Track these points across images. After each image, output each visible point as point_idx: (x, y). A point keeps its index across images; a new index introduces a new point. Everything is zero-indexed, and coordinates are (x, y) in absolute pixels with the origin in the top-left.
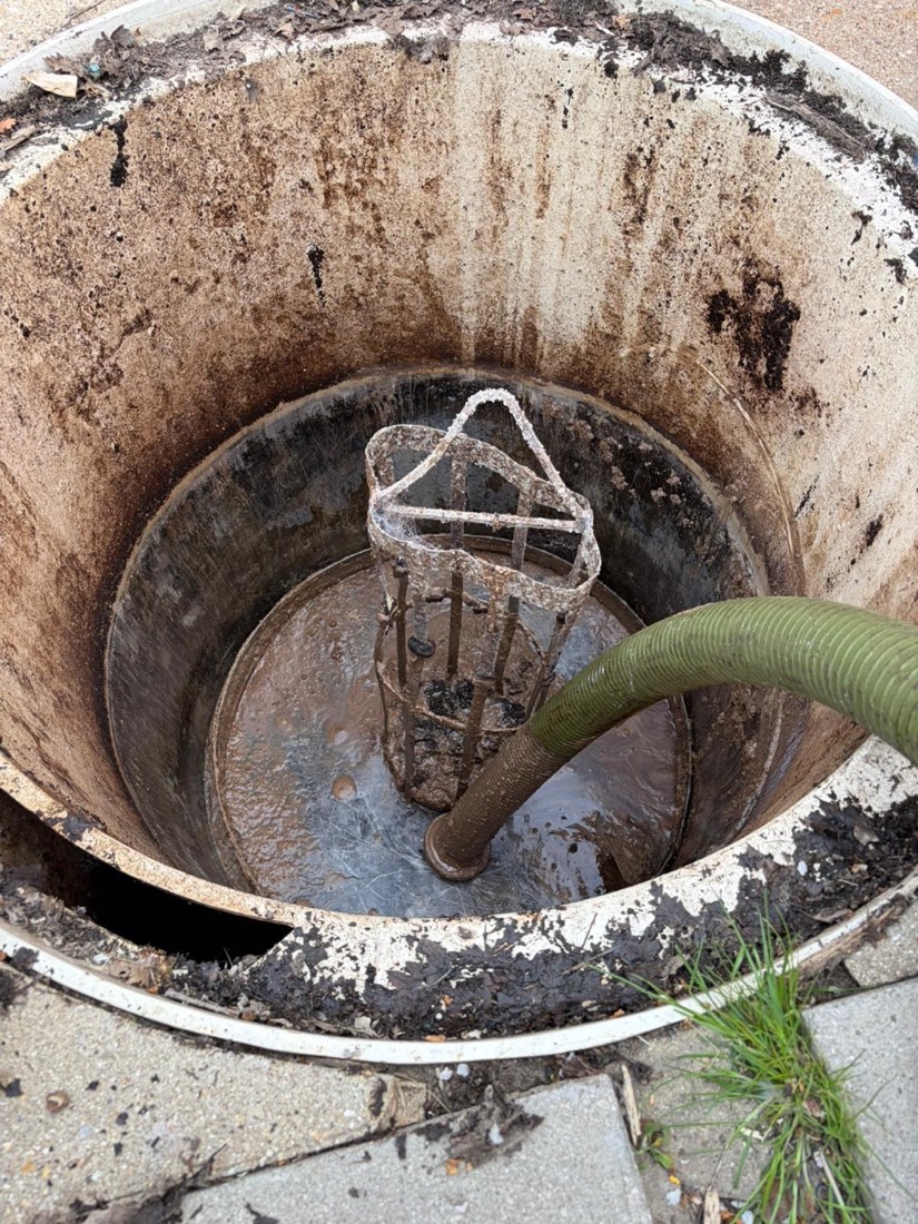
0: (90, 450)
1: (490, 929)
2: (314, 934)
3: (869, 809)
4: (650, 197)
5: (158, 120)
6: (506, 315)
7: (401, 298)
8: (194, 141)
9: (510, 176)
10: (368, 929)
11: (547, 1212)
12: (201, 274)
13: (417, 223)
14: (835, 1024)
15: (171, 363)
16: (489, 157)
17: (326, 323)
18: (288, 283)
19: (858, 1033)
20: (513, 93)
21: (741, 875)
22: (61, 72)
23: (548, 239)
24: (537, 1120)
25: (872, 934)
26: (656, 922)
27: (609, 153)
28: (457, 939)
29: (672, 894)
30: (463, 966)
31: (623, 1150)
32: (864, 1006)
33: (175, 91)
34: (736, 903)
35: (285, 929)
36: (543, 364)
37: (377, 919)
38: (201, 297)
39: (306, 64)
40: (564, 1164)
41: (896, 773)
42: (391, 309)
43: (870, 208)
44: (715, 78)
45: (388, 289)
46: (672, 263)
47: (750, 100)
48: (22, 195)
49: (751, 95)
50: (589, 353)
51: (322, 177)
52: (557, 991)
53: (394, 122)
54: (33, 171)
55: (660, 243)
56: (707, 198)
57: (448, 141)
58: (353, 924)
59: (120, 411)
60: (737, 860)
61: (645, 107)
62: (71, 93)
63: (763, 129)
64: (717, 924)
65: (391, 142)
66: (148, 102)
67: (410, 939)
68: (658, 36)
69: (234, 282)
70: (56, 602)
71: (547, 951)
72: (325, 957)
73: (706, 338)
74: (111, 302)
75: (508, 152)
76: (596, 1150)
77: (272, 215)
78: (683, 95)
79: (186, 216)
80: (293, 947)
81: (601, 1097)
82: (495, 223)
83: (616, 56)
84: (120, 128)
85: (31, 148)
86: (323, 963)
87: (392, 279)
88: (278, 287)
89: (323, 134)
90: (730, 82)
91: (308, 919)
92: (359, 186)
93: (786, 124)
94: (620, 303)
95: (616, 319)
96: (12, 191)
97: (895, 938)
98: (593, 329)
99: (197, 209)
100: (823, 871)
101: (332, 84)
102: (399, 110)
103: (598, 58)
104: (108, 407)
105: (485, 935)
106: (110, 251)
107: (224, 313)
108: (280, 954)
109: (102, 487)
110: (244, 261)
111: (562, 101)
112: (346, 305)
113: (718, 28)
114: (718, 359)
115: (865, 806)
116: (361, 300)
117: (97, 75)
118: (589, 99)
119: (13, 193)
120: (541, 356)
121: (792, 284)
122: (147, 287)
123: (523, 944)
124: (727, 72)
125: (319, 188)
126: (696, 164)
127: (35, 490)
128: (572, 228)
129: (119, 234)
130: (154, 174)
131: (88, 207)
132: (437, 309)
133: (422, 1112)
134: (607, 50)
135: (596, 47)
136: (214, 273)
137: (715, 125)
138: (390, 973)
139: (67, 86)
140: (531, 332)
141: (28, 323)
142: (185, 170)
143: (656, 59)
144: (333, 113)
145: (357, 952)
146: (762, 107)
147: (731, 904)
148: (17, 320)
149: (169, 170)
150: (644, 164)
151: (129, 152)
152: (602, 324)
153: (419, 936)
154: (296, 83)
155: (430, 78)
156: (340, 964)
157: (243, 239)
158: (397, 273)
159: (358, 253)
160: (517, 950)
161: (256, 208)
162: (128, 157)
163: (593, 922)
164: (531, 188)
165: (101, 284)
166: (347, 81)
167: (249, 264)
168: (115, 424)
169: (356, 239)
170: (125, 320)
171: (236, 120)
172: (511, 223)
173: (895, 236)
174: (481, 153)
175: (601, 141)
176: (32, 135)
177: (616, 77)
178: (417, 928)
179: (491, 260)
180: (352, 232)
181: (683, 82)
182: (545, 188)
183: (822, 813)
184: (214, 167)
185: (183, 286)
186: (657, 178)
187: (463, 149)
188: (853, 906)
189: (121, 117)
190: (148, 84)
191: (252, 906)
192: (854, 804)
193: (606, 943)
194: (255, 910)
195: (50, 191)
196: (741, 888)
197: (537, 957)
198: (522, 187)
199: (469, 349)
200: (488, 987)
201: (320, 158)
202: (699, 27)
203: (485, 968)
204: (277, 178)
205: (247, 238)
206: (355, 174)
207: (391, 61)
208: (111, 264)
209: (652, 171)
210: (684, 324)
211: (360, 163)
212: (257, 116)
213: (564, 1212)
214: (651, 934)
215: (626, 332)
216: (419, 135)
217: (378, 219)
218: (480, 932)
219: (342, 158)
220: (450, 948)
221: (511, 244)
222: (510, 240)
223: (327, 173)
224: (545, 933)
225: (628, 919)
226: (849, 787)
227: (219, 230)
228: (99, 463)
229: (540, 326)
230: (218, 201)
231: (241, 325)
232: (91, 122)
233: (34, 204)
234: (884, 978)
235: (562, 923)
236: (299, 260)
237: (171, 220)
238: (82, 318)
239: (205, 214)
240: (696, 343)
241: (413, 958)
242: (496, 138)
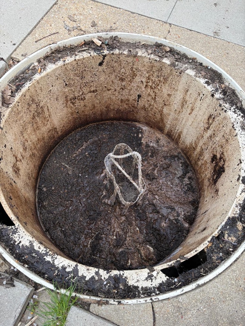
0: (71, 110)
1: (44, 250)
2: (17, 229)
3: (128, 282)
4: (211, 126)
5: (114, 57)
6: (176, 130)
7: (155, 113)
8: (120, 64)
9: (186, 103)
10: (25, 235)
11: (4, 301)
12: (112, 88)
13: (164, 101)
14: (75, 312)
15: (98, 101)
16: (183, 97)
17: (137, 110)
18: (131, 98)
19: (77, 317)
20: (192, 88)
21: (93, 275)
22: (99, 40)
23: (189, 120)
24: (14, 286)
25: (99, 303)
26: (72, 271)
27: (207, 111)
28: (37, 248)
29: (79, 268)
30: (35, 253)
31: (23, 302)
32: (83, 313)
33: (120, 54)
34: (88, 279)
35: (14, 225)
36: (180, 144)
37: (29, 234)
38: (110, 92)
39: (150, 61)
40: (13, 296)
41: (139, 280)
42: (152, 114)
43: (243, 160)
44: (234, 110)
45: (153, 110)
46: (210, 142)
47: (237, 120)
48: (77, 61)
49: (239, 119)
50: (189, 148)
51: (146, 82)
52: (45, 269)
53: (166, 80)
54: (82, 57)
55: (210, 136)
56: (221, 134)
57: (176, 89)
58: (24, 232)
59: (82, 106)
60: (95, 272)
61: (216, 107)
62: (99, 45)
63: (235, 128)
64: (81, 280)
65: (164, 83)
66: (113, 54)
67: (30, 242)
68: (228, 94)
69: (119, 93)
70: (46, 135)
71: (50, 261)
72: (15, 234)
73: (210, 162)
74: (89, 85)
75: (187, 98)
76: (19, 298)
77: (133, 84)
78: (224, 110)
79: (113, 76)
80: (12, 228)
81: (27, 291)
82: (180, 110)
83: (215, 93)
84: (104, 56)
85: (84, 52)
86: (14, 235)
87: (155, 109)
88: (129, 98)
89: (149, 74)
90: (237, 113)
91: (18, 226)
92: (154, 87)
93: (241, 130)
94: (198, 143)
95: (196, 146)
96: (75, 59)
97: (103, 307)
98: (191, 144)
99: (116, 76)
100: (109, 286)
101: (155, 67)
102: (167, 78)
103: (211, 92)
104: (79, 104)
105: (42, 250)
106: (93, 76)
107: (114, 98)
108: (9, 228)
109: (70, 118)
110: (123, 90)
111: (201, 95)
112: (143, 109)
113: (243, 100)
114: (210, 168)
115: (128, 281)
116: (146, 109)
117: (106, 44)
118: (207, 98)
119: (75, 60)
120: (180, 142)
121: (226, 164)
122: (98, 86)
123: (47, 257)
124: (238, 110)
125: (145, 84)
126: (221, 126)
127: (53, 113)
128: (195, 121)
129: (96, 74)
130: (109, 67)
131: (91, 67)
132: (162, 120)
133: (4, 271)
134: (214, 91)
135: (213, 89)
136: (115, 89)
137: (227, 121)
138: (23, 245)
139: (99, 43)
140: (179, 136)
141: (67, 83)
142: (116, 68)
143: (223, 99)
144: (153, 72)
145: (21, 237)
146: (239, 123)
147: (87, 279)
148: (65, 82)
149: (112, 67)
150: (212, 118)
151: (105, 61)
152: (193, 144)
153: (32, 242)
154: (147, 63)
155: (176, 76)
156: (17, 237)
157: (124, 85)
158: (156, 108)
159: (149, 100)
160: (45, 257)
161: (129, 81)
162: (104, 62)
163: (61, 263)
164: (190, 108)
165: (88, 81)
166: (158, 67)
167: (124, 91)
168: (79, 107)
169: (149, 97)
170: (91, 90)
171: (131, 64)
172: (183, 112)
173: (243, 170)
174: (182, 95)
175: (206, 108)
176: (86, 50)
177: (213, 97)
178: (33, 241)
179: (177, 117)
180: (149, 95)
181: (225, 107)
182: (192, 110)
183: (118, 276)
184: (123, 70)
185: (107, 89)
186: (214, 122)
187: (178, 92)
188: (106, 297)
189: (106, 54)
190: (115, 50)
191: (12, 217)
192: (126, 279)
193: (60, 268)
194: (12, 218)
195: (84, 62)
196: (91, 277)
197: (47, 261)
198: (188, 107)
199: (166, 131)
200: (35, 260)
201: (147, 79)
202: (239, 97)
203: (38, 256)
204: (136, 78)
205: (125, 86)
206: (154, 85)
207: (169, 68)
208: (92, 79)
209: (213, 121)
210: (207, 157)
211: (155, 83)
212: (136, 65)
213: (6, 303)
214: (69, 273)
215: (197, 149)
216: (170, 85)
217: (155, 96)
218: (42, 249)
219: (152, 81)
220: (35, 248)
221: (182, 116)
222: (182, 115)
223: (148, 82)
224: (52, 258)
225: (67, 267)
226: (128, 275)
227: (119, 82)
228: (72, 114)
229: (182, 136)
230: (121, 76)
231: (117, 101)
232: (99, 53)
233: (79, 63)
234: (94, 313)
235: (56, 259)
236: (135, 95)
237: (109, 76)
238: (81, 86)
239: (117, 78)
240: (208, 162)
241: (28, 245)
242: (186, 94)
